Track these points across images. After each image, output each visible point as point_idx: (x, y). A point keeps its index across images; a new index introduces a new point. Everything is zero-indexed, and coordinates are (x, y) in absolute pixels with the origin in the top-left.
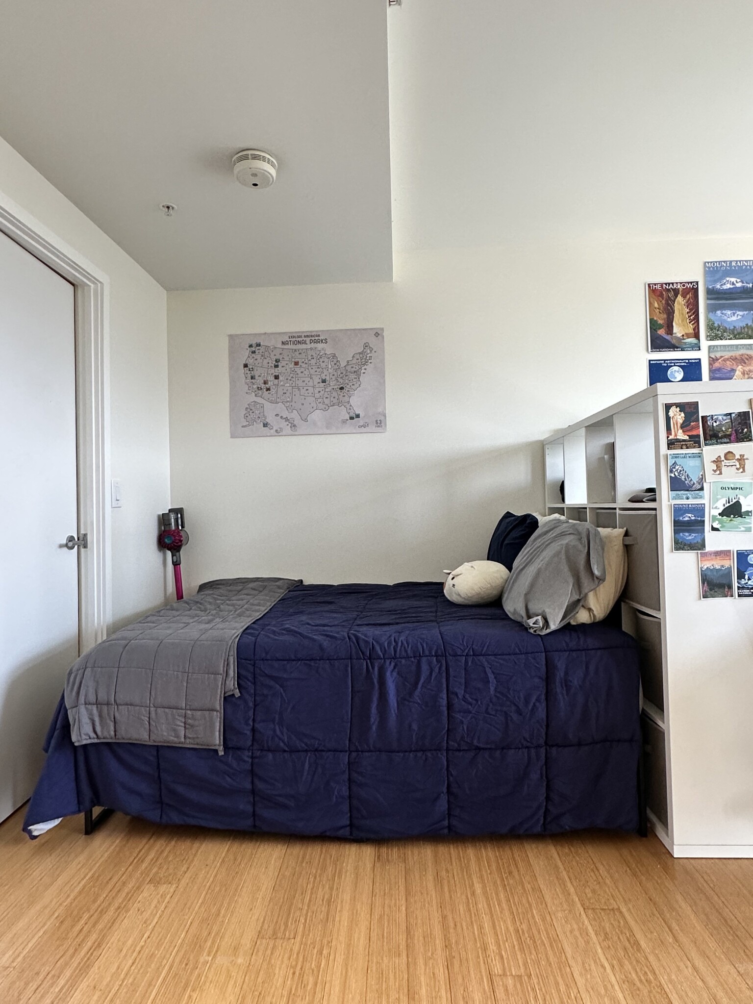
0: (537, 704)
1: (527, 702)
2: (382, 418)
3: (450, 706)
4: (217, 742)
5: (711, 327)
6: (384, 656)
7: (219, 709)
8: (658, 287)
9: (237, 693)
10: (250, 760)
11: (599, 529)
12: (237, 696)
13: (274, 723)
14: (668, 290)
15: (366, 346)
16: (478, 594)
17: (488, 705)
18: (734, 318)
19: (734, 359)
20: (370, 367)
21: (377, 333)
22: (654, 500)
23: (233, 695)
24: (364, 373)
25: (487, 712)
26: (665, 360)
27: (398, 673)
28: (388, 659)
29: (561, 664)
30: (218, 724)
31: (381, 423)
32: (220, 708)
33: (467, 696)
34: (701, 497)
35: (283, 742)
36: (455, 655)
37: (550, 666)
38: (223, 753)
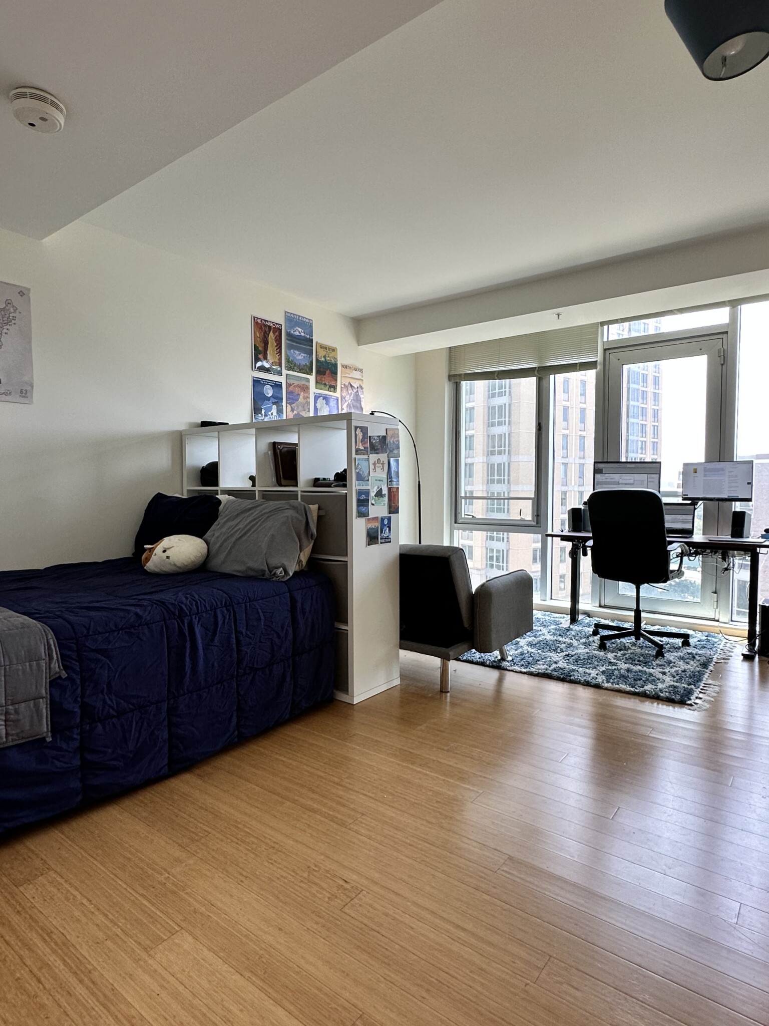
0: (288, 628)
1: (282, 628)
2: (29, 388)
3: (238, 642)
4: (45, 730)
5: (288, 361)
6: (190, 613)
7: (44, 695)
8: (259, 321)
9: (64, 675)
10: (79, 737)
11: (310, 506)
12: (64, 677)
13: (103, 694)
14: (265, 326)
15: (8, 303)
16: (193, 562)
17: (261, 636)
18: (300, 357)
19: (299, 386)
20: (13, 329)
21: (21, 291)
22: (345, 486)
23: (60, 677)
24: (6, 333)
25: (260, 642)
26: (262, 379)
27: (201, 625)
28: (193, 614)
29: (299, 598)
30: (44, 711)
31: (26, 393)
32: (46, 693)
33: (248, 633)
34: (368, 485)
35: (113, 709)
36: (239, 603)
37: (293, 601)
38: (51, 739)
